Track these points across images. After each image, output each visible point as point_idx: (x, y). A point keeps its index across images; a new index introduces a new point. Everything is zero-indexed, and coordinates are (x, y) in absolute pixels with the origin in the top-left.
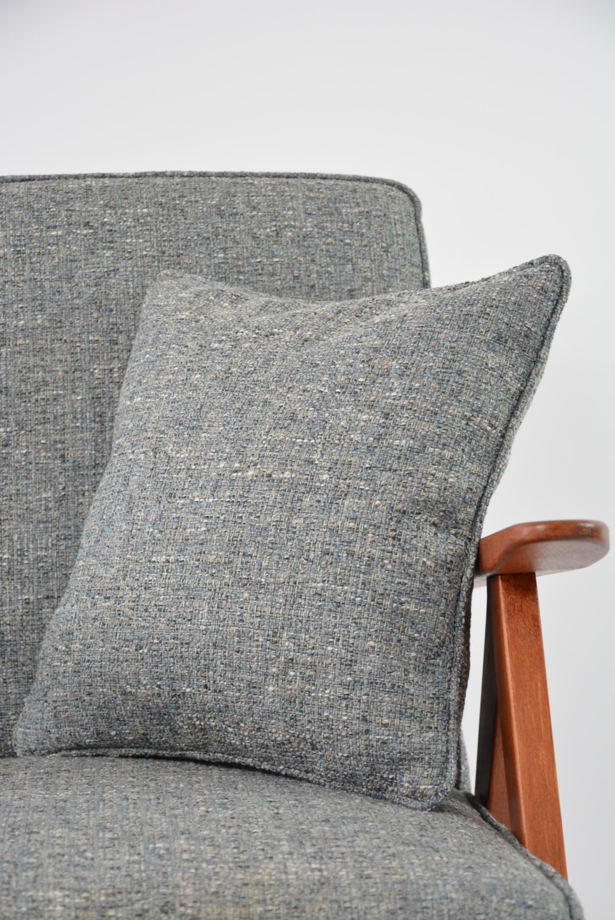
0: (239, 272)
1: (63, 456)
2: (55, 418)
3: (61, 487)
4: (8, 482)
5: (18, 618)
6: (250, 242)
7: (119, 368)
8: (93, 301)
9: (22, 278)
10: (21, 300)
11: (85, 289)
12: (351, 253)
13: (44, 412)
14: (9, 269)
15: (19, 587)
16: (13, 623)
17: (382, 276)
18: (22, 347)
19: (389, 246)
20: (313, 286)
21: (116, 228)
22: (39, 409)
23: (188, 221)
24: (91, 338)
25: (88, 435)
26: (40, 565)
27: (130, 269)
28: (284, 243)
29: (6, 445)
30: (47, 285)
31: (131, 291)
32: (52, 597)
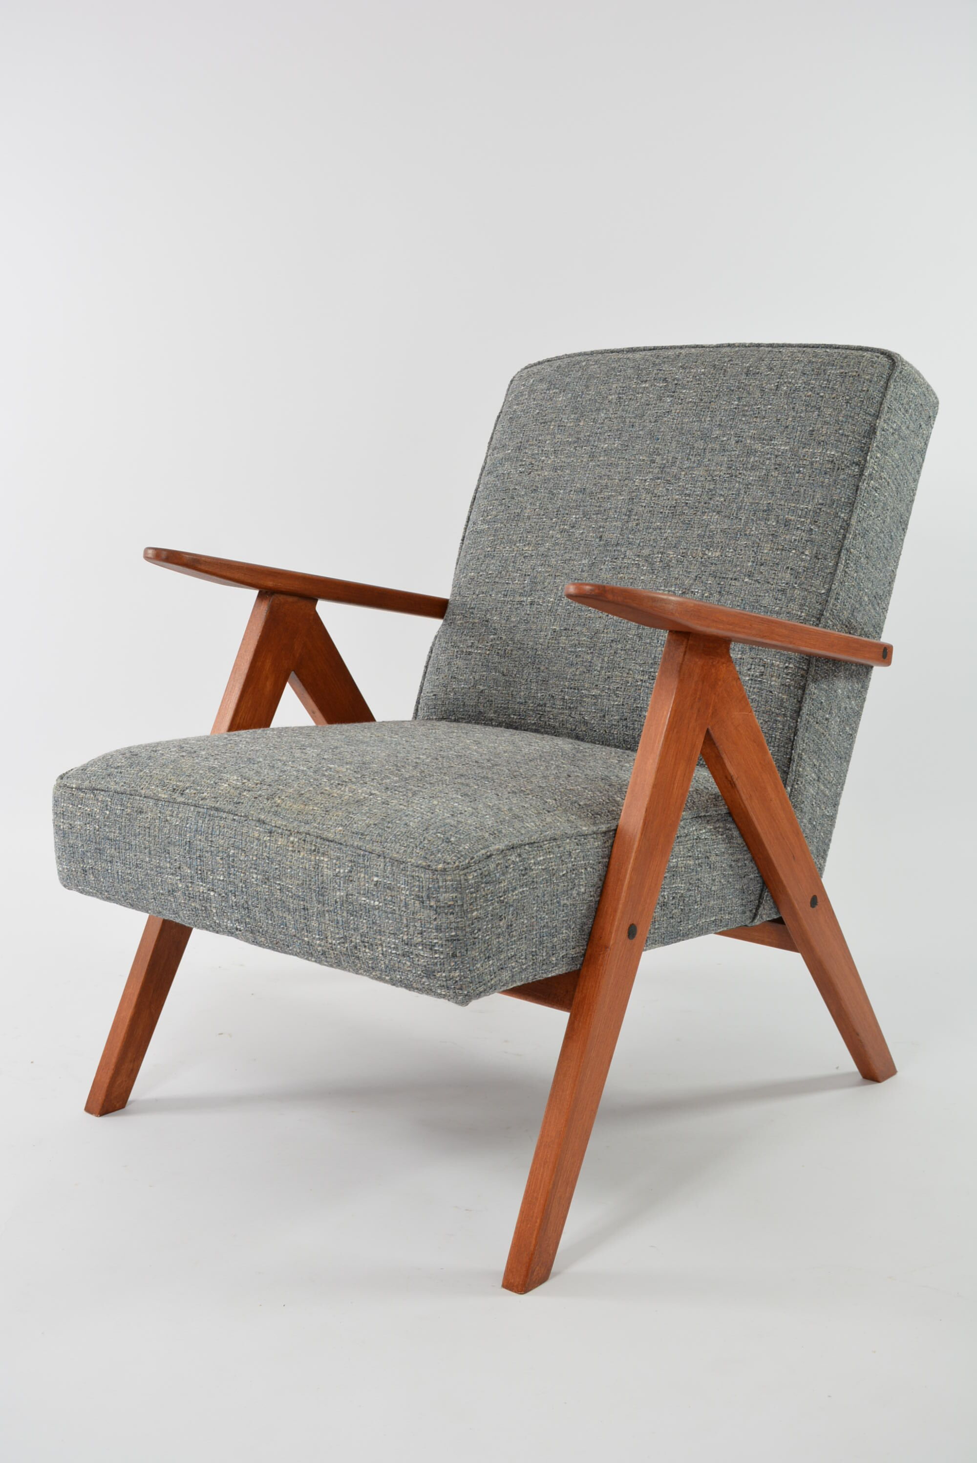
0: (744, 415)
1: (601, 537)
2: (605, 510)
3: (594, 557)
4: (567, 551)
5: (547, 641)
6: (758, 394)
7: (651, 479)
8: (651, 433)
9: (616, 416)
10: (610, 431)
11: (648, 424)
12: (822, 404)
13: (600, 506)
14: (611, 410)
15: (553, 621)
16: (543, 644)
17: (837, 421)
18: (601, 462)
19: (851, 399)
20: (787, 427)
21: (680, 382)
22: (598, 505)
23: (725, 378)
24: (641, 458)
25: (619, 524)
26: (568, 607)
27: (678, 411)
28: (779, 395)
29: (573, 527)
30: (628, 420)
31: (674, 426)
32: (568, 629)
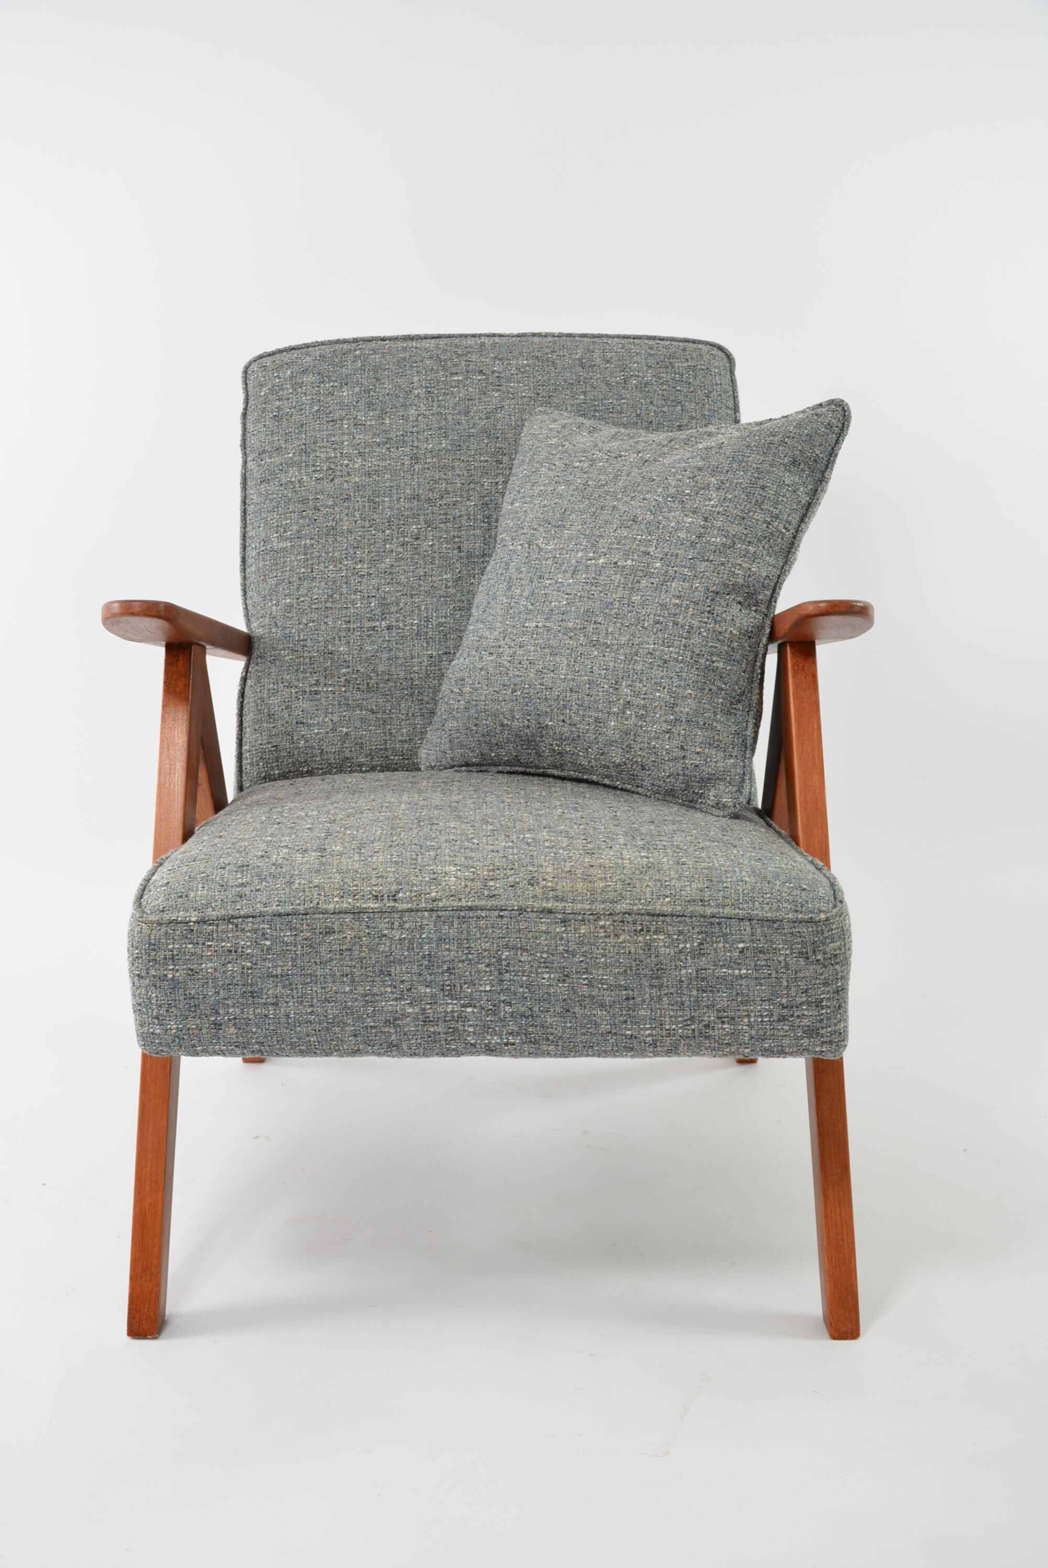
0: (595, 411)
1: (459, 548)
2: (454, 518)
3: (457, 571)
4: (418, 566)
5: (424, 668)
6: (604, 387)
7: (503, 482)
8: (485, 430)
9: (431, 412)
10: (430, 429)
11: (478, 421)
12: (681, 398)
13: (446, 514)
14: (422, 405)
15: (425, 645)
16: (420, 672)
17: (704, 416)
18: (430, 465)
19: (710, 392)
20: (651, 422)
21: (503, 375)
22: (442, 512)
23: (557, 371)
24: (482, 458)
25: (478, 532)
26: (441, 629)
27: (512, 406)
28: (630, 389)
29: (417, 539)
30: (450, 417)
31: (513, 423)
32: (450, 653)
